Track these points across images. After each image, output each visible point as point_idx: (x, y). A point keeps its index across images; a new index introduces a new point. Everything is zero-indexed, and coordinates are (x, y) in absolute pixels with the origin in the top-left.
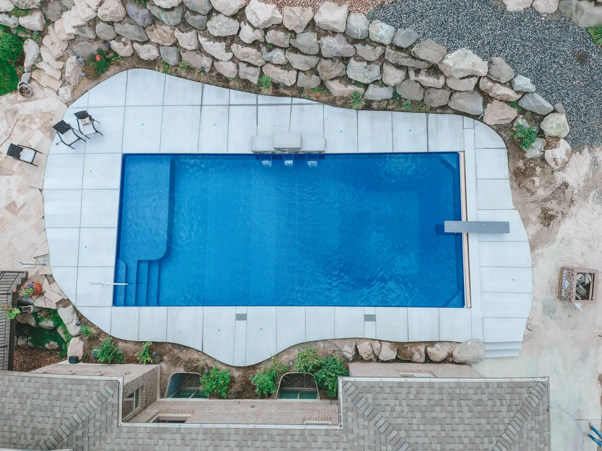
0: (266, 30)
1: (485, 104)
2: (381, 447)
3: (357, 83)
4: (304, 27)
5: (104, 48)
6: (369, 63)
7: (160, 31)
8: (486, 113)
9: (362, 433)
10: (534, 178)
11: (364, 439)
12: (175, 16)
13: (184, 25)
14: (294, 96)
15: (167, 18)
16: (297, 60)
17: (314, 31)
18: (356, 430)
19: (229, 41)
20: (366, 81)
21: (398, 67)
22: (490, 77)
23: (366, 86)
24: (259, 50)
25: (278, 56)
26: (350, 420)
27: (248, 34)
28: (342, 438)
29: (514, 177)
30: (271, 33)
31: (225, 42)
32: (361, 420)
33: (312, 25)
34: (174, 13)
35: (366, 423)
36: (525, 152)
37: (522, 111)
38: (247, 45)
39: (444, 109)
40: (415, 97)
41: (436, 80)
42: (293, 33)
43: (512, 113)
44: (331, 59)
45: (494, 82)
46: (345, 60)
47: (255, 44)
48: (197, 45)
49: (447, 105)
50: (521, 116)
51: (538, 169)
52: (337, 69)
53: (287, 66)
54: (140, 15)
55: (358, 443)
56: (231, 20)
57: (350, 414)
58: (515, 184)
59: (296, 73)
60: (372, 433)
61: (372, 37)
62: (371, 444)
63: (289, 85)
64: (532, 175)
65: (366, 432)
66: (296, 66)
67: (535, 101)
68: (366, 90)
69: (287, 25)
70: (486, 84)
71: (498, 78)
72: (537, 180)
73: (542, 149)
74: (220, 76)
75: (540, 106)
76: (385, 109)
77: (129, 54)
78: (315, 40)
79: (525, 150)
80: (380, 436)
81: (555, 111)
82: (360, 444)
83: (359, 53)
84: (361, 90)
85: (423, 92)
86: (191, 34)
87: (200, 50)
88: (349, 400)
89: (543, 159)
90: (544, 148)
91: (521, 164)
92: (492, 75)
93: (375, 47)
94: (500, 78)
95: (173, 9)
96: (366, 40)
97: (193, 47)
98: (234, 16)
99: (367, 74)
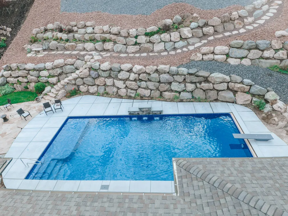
0: (139, 75)
1: (235, 95)
2: (219, 201)
3: (176, 91)
4: (154, 71)
5: (77, 88)
6: (180, 83)
7: (100, 79)
8: (236, 99)
9: (197, 193)
10: (274, 118)
11: (201, 198)
12: (107, 73)
13: (110, 76)
14: (149, 100)
15: (104, 74)
16: (151, 85)
17: (157, 73)
18: (192, 192)
19: (125, 81)
20: (179, 90)
21: (192, 83)
22: (232, 81)
23: (180, 93)
24: (136, 82)
25: (143, 84)
26: (185, 186)
27: (133, 76)
28: (180, 201)
29: (263, 121)
30: (141, 75)
31: (124, 81)
32: (195, 183)
33: (157, 71)
34: (107, 72)
35: (201, 184)
36: (264, 111)
37: (253, 95)
38: (132, 81)
39: (216, 100)
40: (202, 97)
41: (209, 84)
42: (149, 74)
43: (249, 97)
44: (164, 83)
45: (235, 83)
46: (170, 83)
47: (135, 80)
48: (113, 84)
49: (217, 99)
50: (254, 98)
51: (274, 115)
52: (167, 87)
53: (147, 88)
54: (94, 74)
55: (196, 204)
56: (127, 72)
57: (185, 180)
58: (265, 123)
59: (150, 91)
60: (208, 190)
61: (180, 73)
62: (209, 201)
63: (147, 96)
64: (272, 117)
65: (202, 192)
66: (150, 87)
67: (257, 88)
68: (180, 95)
69: (147, 71)
70: (231, 85)
71: (236, 81)
72: (276, 118)
73: (271, 107)
74: (120, 95)
75: (260, 89)
76: (190, 102)
77: (86, 91)
78: (158, 76)
79: (263, 110)
80: (216, 191)
81: (268, 91)
82: (198, 203)
83: (175, 79)
84: (177, 94)
85: (205, 93)
86: (111, 80)
87: (113, 85)
88: (182, 170)
89: (274, 110)
90: (272, 106)
91: (264, 115)
92: (233, 81)
93: (181, 76)
94: (237, 81)
95: (107, 71)
96: (177, 74)
97: (111, 84)
98: (128, 71)
99: (179, 87)
